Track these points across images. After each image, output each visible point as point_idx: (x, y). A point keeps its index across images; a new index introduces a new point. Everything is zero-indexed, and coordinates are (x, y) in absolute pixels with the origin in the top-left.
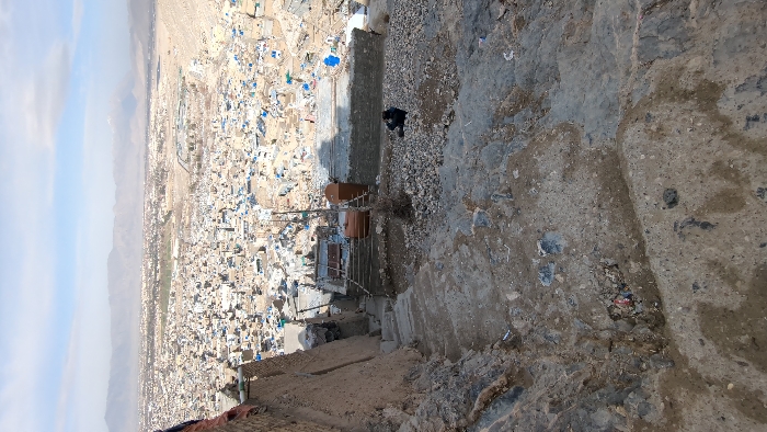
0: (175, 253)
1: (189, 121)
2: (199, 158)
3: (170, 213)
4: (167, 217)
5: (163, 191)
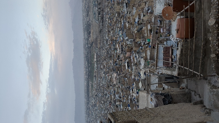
0: (95, 60)
1: (98, 2)
2: (102, 18)
3: (93, 42)
4: (92, 45)
5: (89, 33)
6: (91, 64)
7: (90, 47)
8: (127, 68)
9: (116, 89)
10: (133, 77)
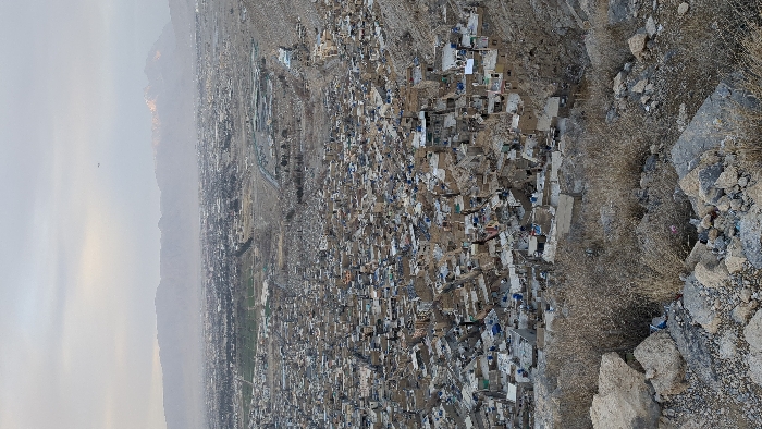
2: (297, 179)
3: (250, 240)
4: (245, 246)
6: (241, 310)
7: (239, 254)
8: (416, 366)
9: (373, 413)
10: (432, 389)
